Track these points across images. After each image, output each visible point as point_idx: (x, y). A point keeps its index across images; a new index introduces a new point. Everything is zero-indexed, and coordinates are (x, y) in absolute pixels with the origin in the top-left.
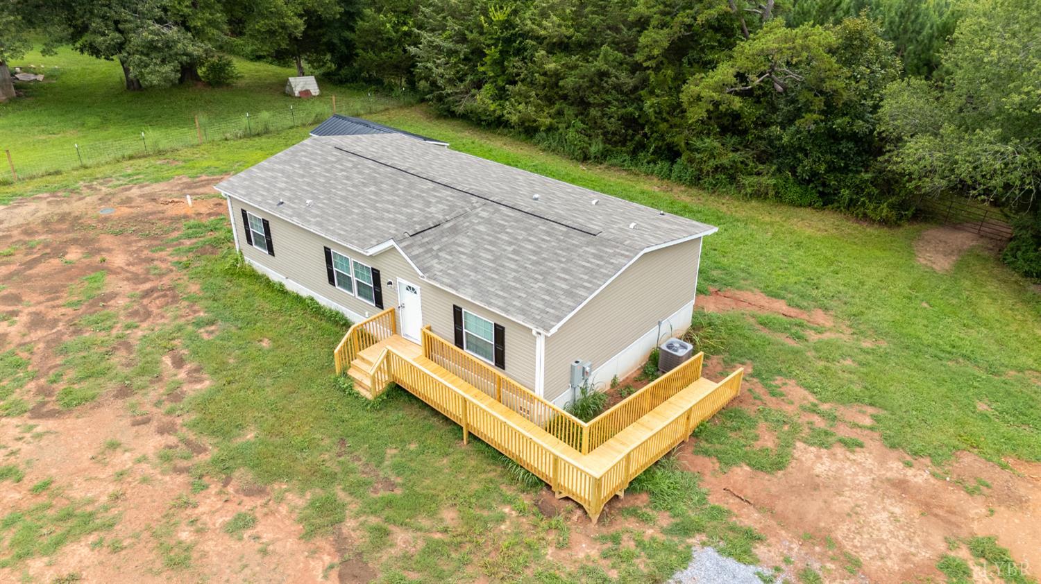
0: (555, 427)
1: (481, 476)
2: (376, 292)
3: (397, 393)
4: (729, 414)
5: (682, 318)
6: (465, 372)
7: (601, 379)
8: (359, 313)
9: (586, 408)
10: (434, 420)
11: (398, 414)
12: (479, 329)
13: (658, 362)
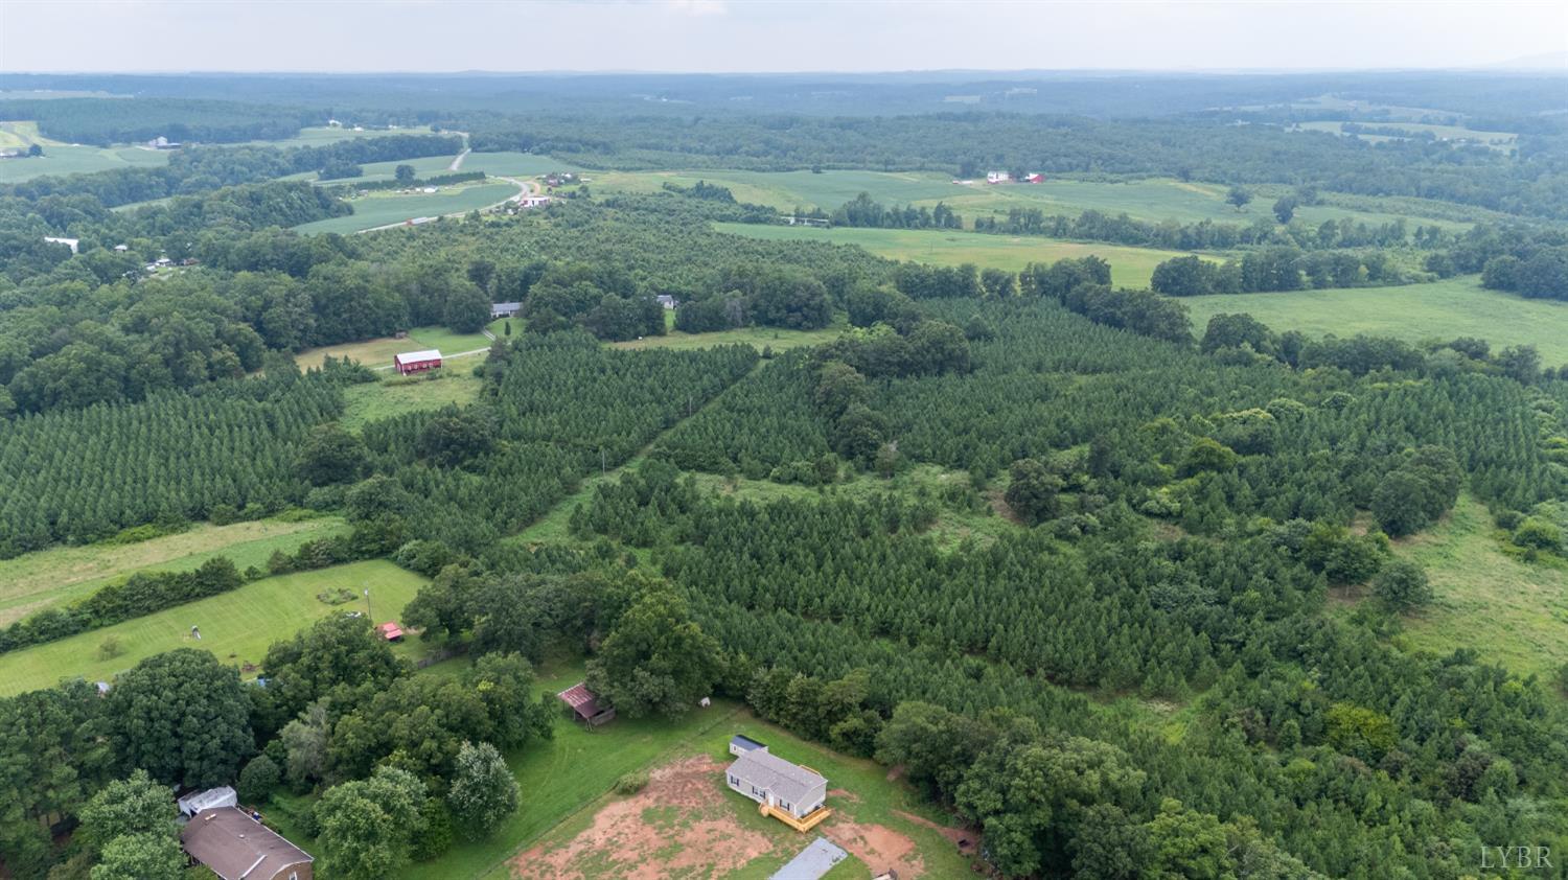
0: (798, 821)
1: (786, 829)
2: (764, 796)
3: (770, 815)
4: (829, 817)
5: (823, 798)
6: (783, 812)
7: (806, 812)
8: (759, 800)
9: (803, 817)
10: (780, 827)
11: (771, 820)
12: (785, 803)
13: (817, 808)
